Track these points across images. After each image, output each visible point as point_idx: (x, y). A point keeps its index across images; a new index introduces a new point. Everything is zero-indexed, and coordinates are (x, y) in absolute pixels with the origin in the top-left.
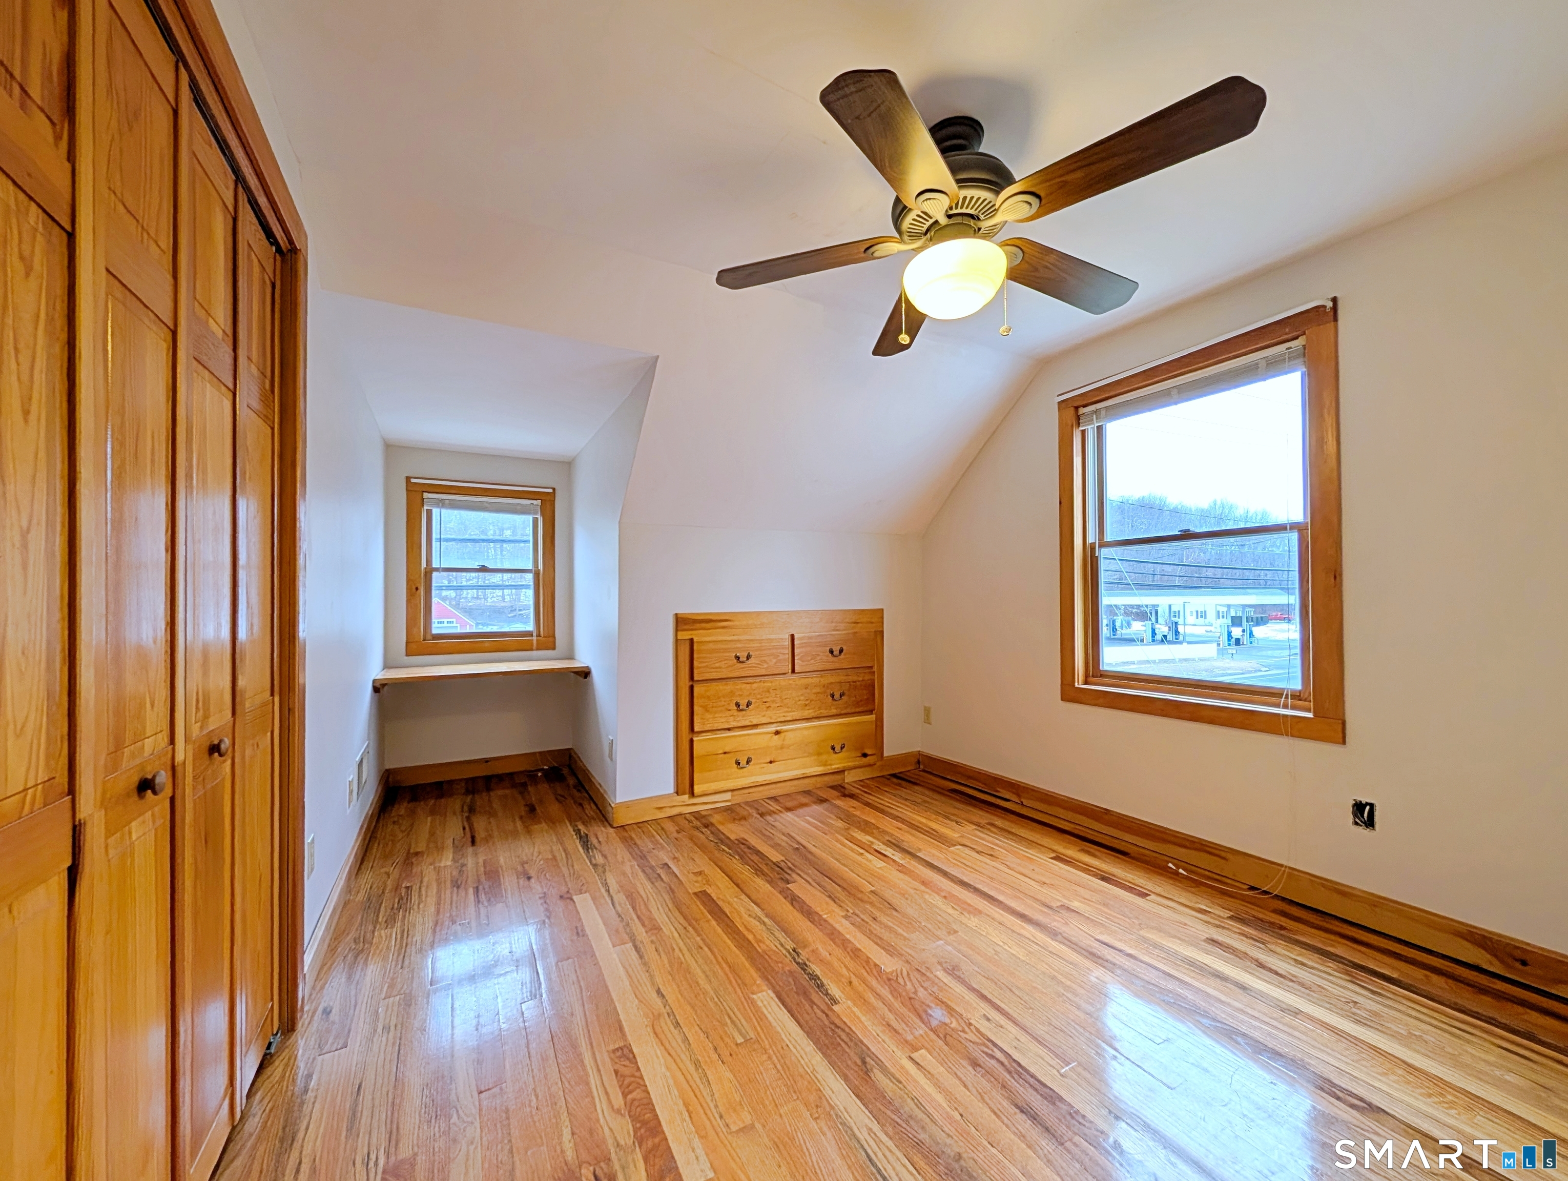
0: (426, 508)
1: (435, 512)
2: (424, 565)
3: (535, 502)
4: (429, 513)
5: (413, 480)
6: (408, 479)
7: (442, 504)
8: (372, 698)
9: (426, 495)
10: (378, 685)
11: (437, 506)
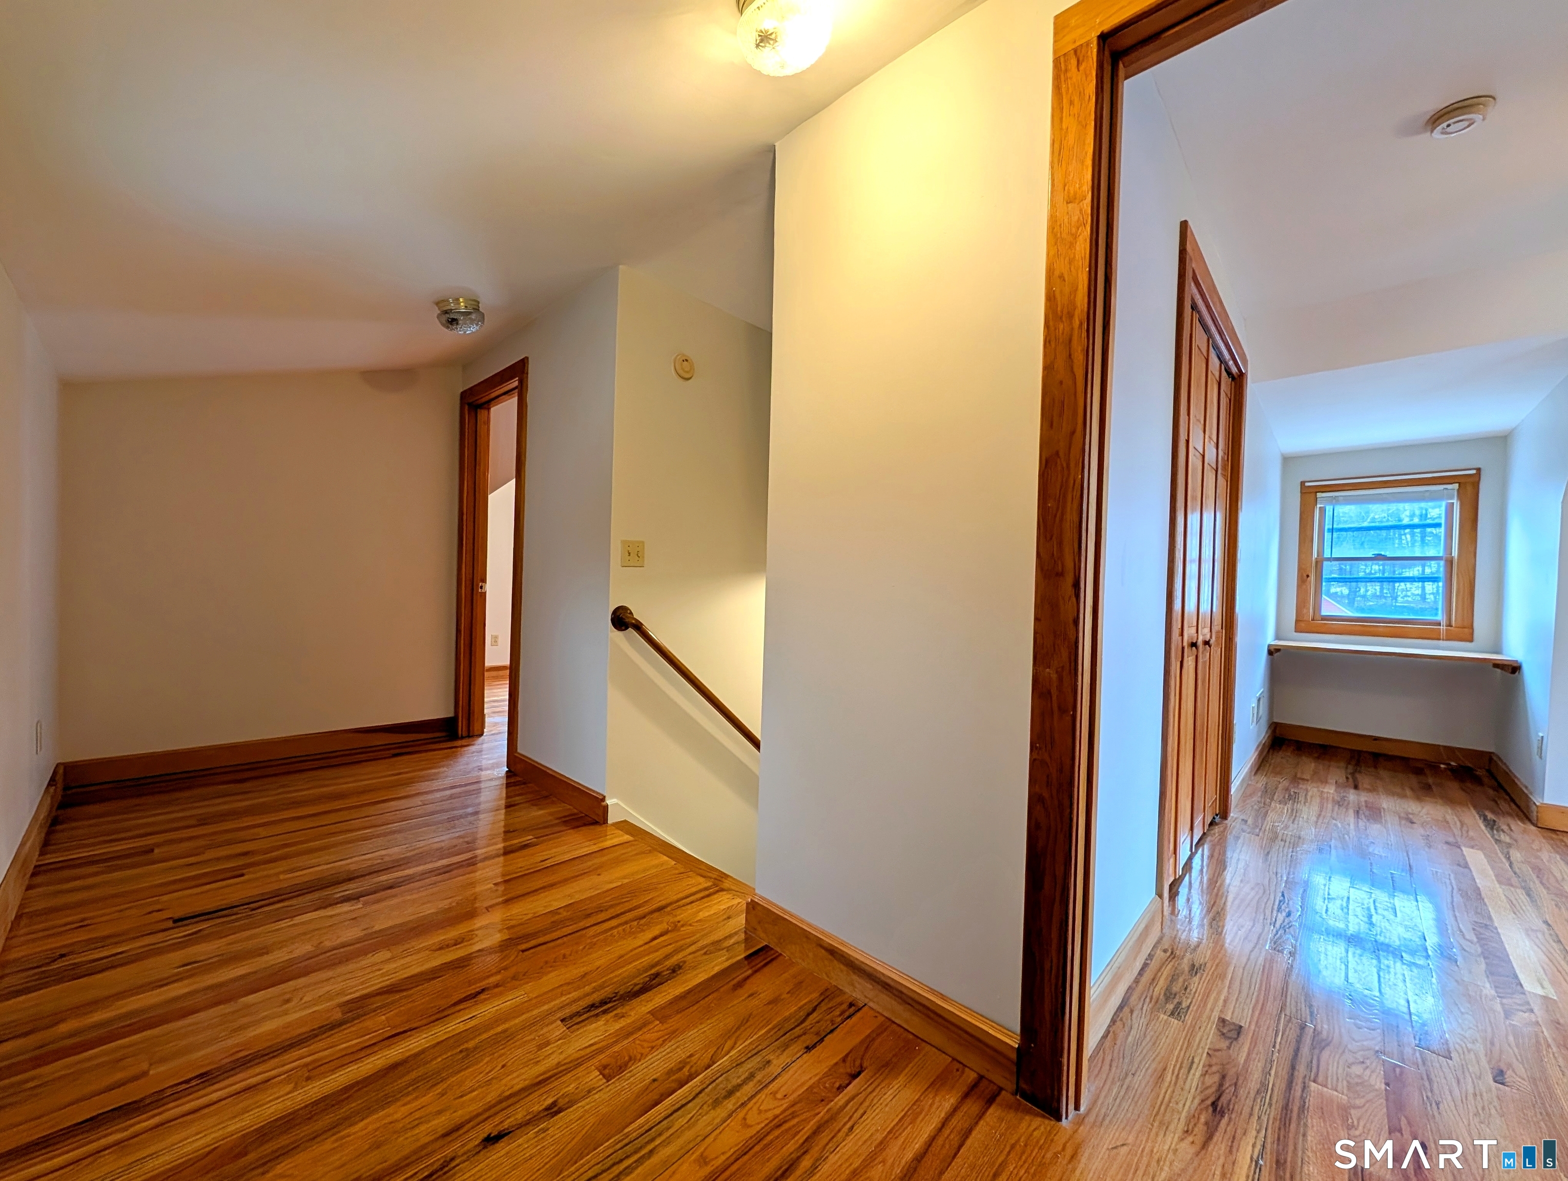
0: (1318, 506)
1: (1329, 509)
2: (1315, 555)
3: (1449, 487)
4: (1323, 510)
5: (1307, 484)
6: (1303, 483)
7: (1335, 501)
8: (1267, 660)
9: (1319, 495)
10: (1272, 648)
11: (1330, 503)
